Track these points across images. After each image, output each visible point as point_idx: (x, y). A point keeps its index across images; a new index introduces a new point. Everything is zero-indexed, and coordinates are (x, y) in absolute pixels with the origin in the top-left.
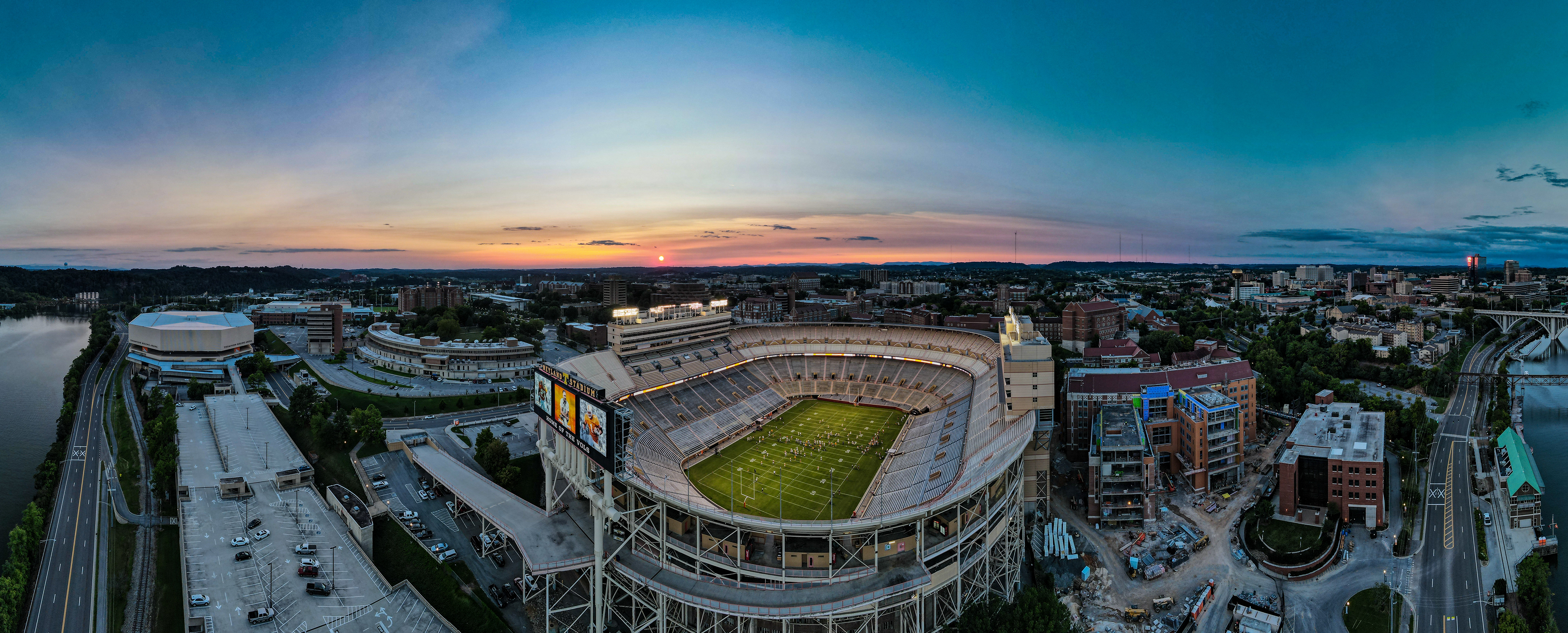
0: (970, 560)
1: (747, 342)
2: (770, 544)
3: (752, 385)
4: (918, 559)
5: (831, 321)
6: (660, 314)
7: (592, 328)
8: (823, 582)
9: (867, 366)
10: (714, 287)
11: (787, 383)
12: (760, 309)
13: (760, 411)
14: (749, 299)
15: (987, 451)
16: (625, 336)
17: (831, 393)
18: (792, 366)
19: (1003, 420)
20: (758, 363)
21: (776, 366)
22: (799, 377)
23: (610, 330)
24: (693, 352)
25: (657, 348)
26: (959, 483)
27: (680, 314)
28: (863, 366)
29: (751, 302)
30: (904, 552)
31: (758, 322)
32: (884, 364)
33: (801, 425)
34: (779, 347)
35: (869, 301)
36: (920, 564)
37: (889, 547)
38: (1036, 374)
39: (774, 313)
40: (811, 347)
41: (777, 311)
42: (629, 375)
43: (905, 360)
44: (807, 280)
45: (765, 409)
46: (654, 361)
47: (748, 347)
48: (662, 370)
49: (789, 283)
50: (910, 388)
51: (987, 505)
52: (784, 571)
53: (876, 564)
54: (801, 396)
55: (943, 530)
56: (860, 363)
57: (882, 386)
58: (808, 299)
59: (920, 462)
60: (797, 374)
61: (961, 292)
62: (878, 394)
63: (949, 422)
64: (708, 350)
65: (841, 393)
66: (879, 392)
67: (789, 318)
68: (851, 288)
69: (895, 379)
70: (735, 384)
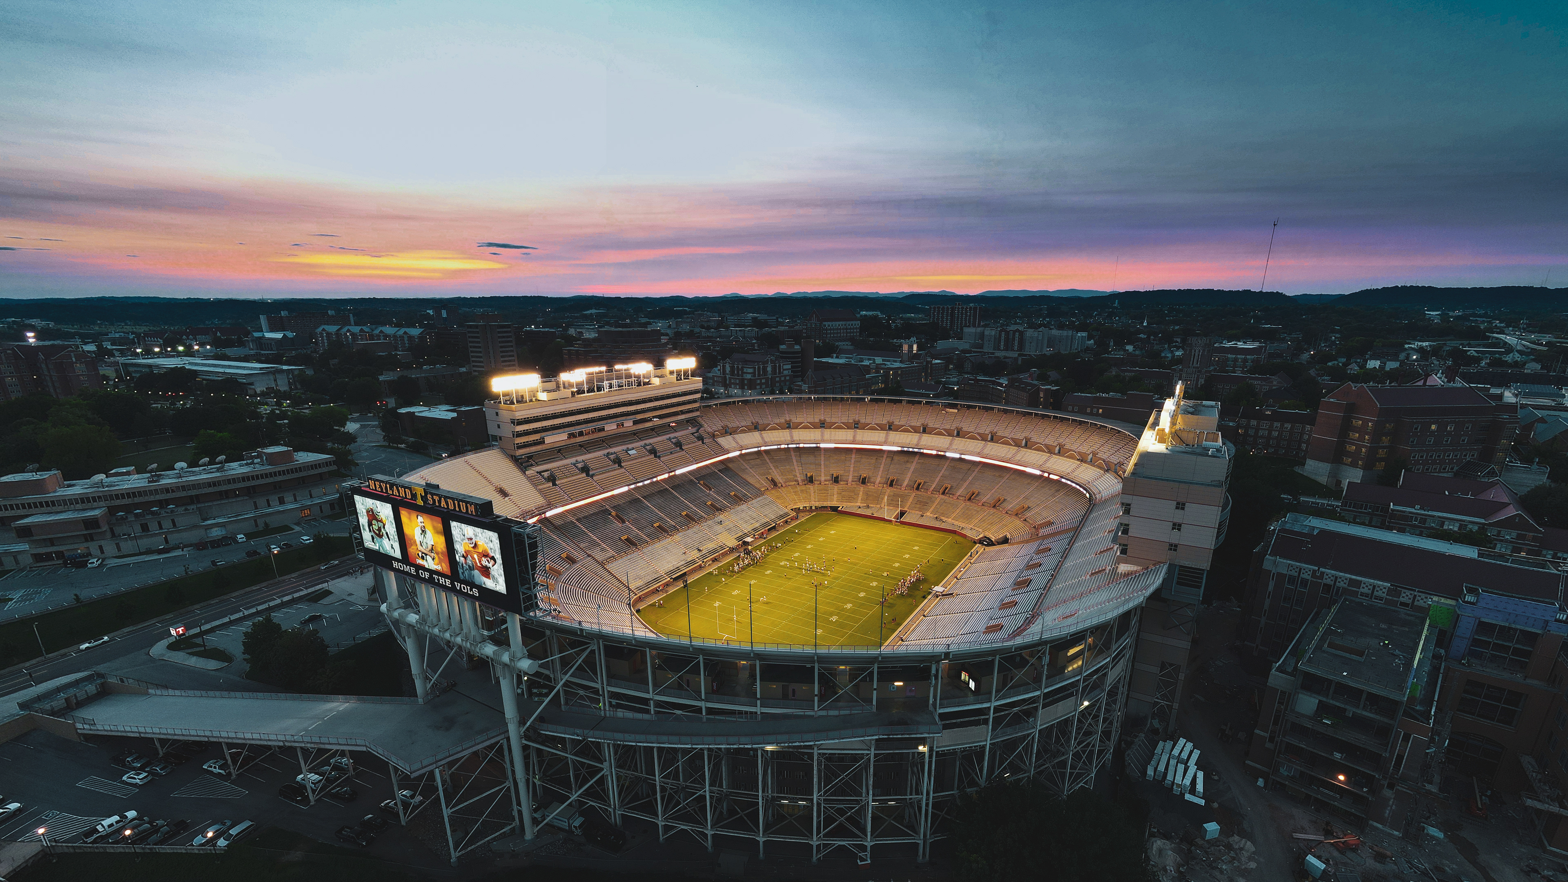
0: (1010, 730)
1: (730, 425)
3: (738, 491)
4: (931, 708)
5: (873, 394)
6: (580, 385)
7: (455, 415)
8: (805, 713)
9: (919, 466)
10: (678, 335)
11: (793, 488)
12: (754, 374)
13: (750, 528)
14: (736, 355)
15: (1073, 606)
16: (520, 423)
17: (859, 504)
18: (800, 463)
20: (748, 458)
21: (774, 461)
22: (811, 480)
23: (489, 414)
24: (642, 443)
25: (579, 439)
27: (614, 382)
28: (913, 466)
29: (739, 361)
30: (914, 696)
31: (750, 395)
32: (946, 465)
33: (809, 547)
34: (781, 433)
35: (939, 361)
36: (932, 713)
37: (893, 688)
38: (1184, 504)
39: (777, 379)
40: (831, 434)
41: (783, 376)
42: (535, 485)
43: (980, 462)
44: (837, 323)
45: (757, 525)
46: (577, 461)
47: (731, 434)
48: (591, 473)
49: (806, 329)
50: (983, 505)
51: (1045, 672)
52: (759, 702)
53: (874, 703)
54: (813, 508)
55: (972, 685)
56: (907, 462)
57: (938, 500)
58: (837, 357)
59: (977, 608)
60: (809, 475)
61: (1115, 352)
62: (931, 510)
63: (1036, 562)
64: (667, 439)
65: (874, 505)
66: (933, 507)
67: (803, 388)
68: (912, 339)
69: (962, 490)
70: (711, 490)
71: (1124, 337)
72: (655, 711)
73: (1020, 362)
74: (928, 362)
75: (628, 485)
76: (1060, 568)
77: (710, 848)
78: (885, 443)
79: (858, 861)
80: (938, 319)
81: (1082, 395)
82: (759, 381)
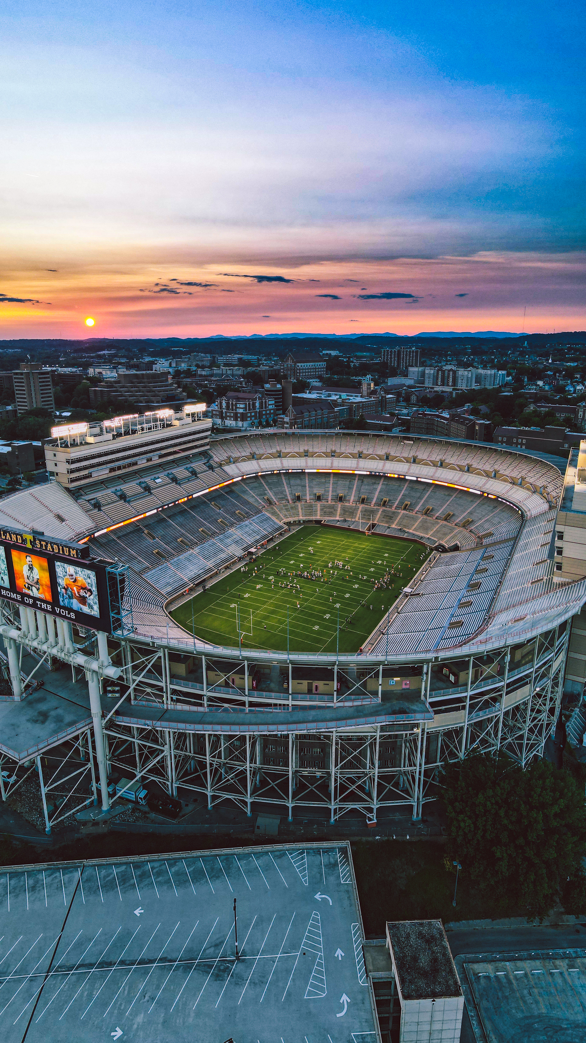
0: (481, 713)
1: (233, 456)
2: (275, 674)
3: (241, 509)
4: (423, 698)
6: (118, 430)
8: (327, 705)
9: (384, 487)
11: (284, 506)
12: (245, 409)
13: (252, 540)
14: (230, 394)
15: (521, 611)
16: (73, 462)
17: (338, 518)
18: (289, 484)
19: (550, 580)
20: (248, 482)
21: (268, 484)
22: (298, 498)
23: (49, 454)
24: (166, 473)
25: (118, 473)
26: (480, 638)
27: (145, 426)
28: (379, 487)
29: (233, 398)
30: (408, 689)
31: (244, 426)
32: (406, 486)
33: (301, 555)
34: (274, 461)
35: (391, 396)
36: (424, 703)
37: (394, 683)
39: (264, 413)
40: (313, 461)
41: (268, 410)
42: (86, 512)
43: (433, 484)
44: (308, 364)
45: (258, 537)
46: (116, 490)
47: (234, 463)
48: (128, 499)
49: (283, 369)
50: (437, 519)
51: (507, 668)
52: (290, 696)
53: (380, 695)
54: (302, 522)
55: (452, 678)
56: (375, 483)
57: (401, 514)
58: (310, 393)
59: (440, 606)
60: (297, 494)
61: (529, 387)
62: (395, 523)
63: (483, 567)
64: (185, 469)
65: (350, 519)
66: (397, 521)
67: (285, 420)
68: (368, 376)
69: (419, 506)
70: (220, 509)
71: (535, 375)
72: (207, 704)
73: (454, 395)
74: (383, 397)
75: (156, 509)
76: (504, 575)
77: (249, 813)
78: (357, 468)
79: (367, 820)
80: (387, 360)
81: (509, 428)
82: (249, 415)
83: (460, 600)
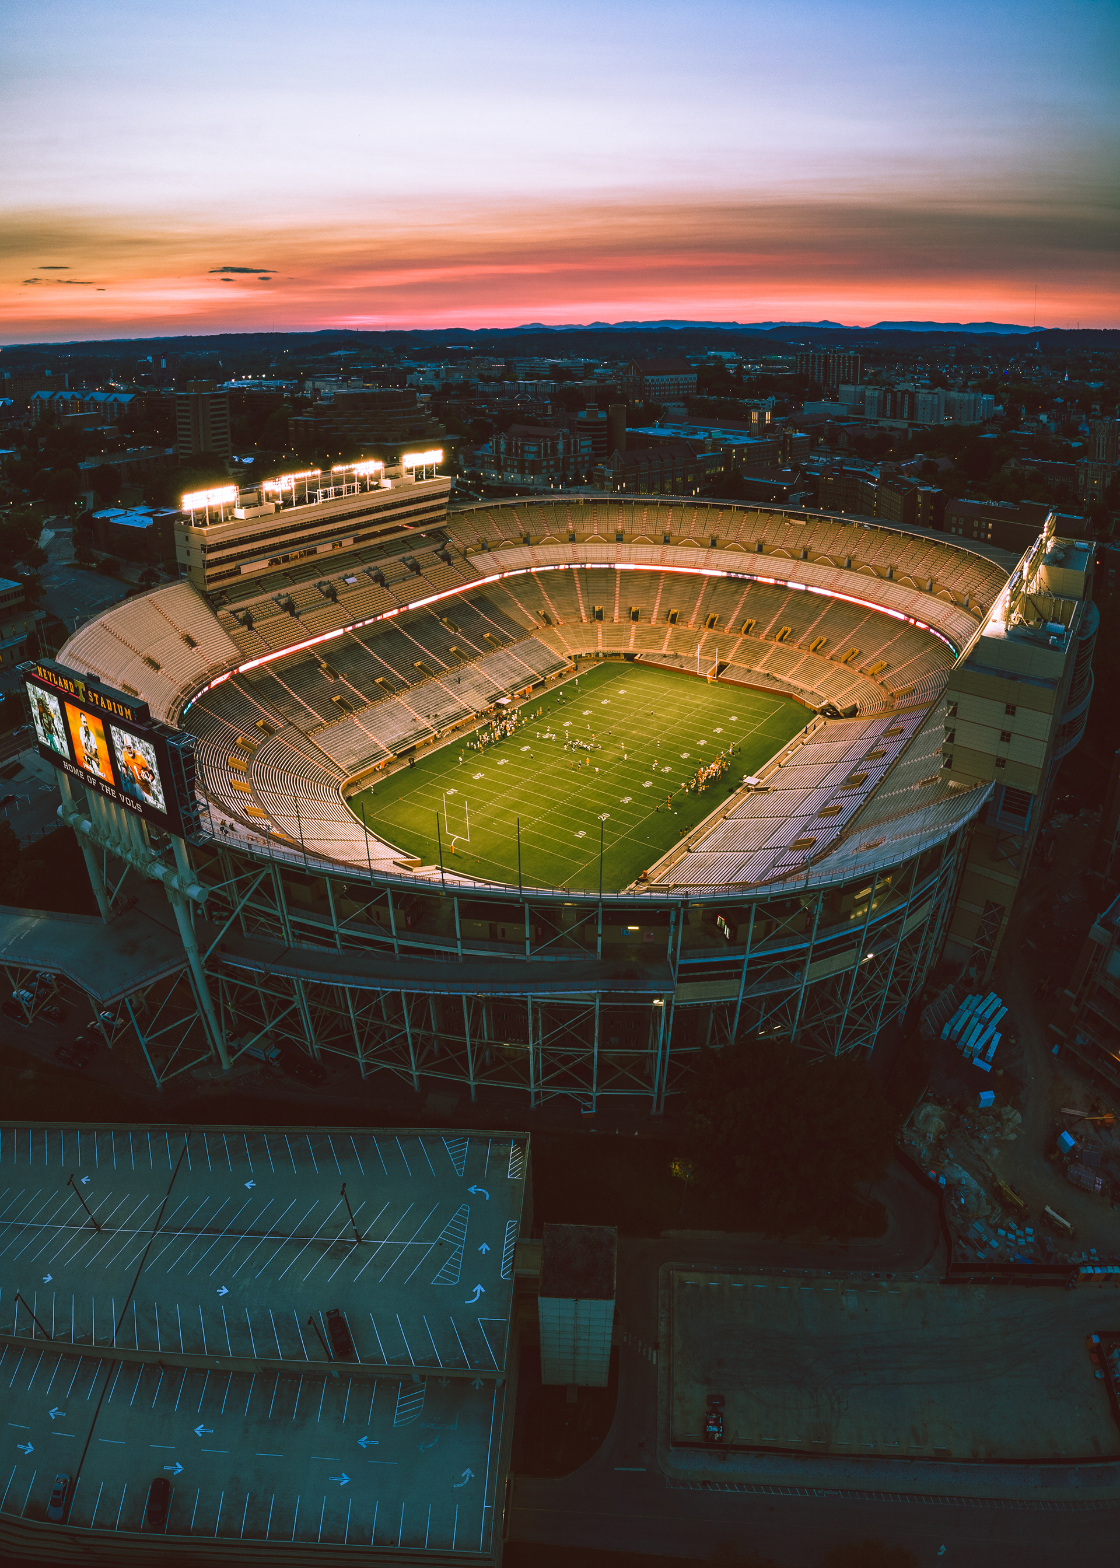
1: (489, 539)
3: (495, 631)
4: (668, 958)
6: (287, 494)
7: (149, 521)
8: (513, 958)
9: (750, 600)
11: (573, 628)
12: (538, 453)
13: (508, 684)
14: (515, 428)
16: (213, 550)
17: (664, 652)
18: (585, 592)
19: (945, 781)
20: (513, 585)
21: (548, 589)
22: (599, 616)
23: (179, 536)
24: (366, 567)
25: (283, 567)
27: (332, 489)
28: (742, 601)
29: (519, 435)
32: (786, 599)
33: (586, 713)
34: (560, 549)
35: (803, 435)
36: (667, 965)
37: (627, 932)
38: (1014, 708)
39: (572, 460)
40: (630, 551)
41: (579, 456)
42: (227, 630)
43: (832, 598)
44: (665, 377)
45: (518, 679)
46: (279, 595)
47: (489, 550)
48: (296, 611)
49: (621, 385)
50: (831, 659)
51: (817, 921)
52: (459, 943)
53: (599, 950)
54: (601, 655)
55: (727, 932)
56: (736, 592)
57: (774, 648)
58: (661, 426)
59: (793, 812)
60: (597, 609)
61: (1028, 424)
62: (762, 663)
63: (881, 749)
64: (400, 561)
65: (685, 654)
66: (765, 659)
67: (606, 474)
68: (770, 399)
69: (805, 636)
70: (456, 630)
71: (1039, 402)
72: (341, 945)
73: (910, 436)
74: (786, 436)
75: (344, 627)
76: (894, 768)
78: (706, 566)
80: (807, 370)
81: (969, 501)
82: (545, 463)
83: (826, 803)
